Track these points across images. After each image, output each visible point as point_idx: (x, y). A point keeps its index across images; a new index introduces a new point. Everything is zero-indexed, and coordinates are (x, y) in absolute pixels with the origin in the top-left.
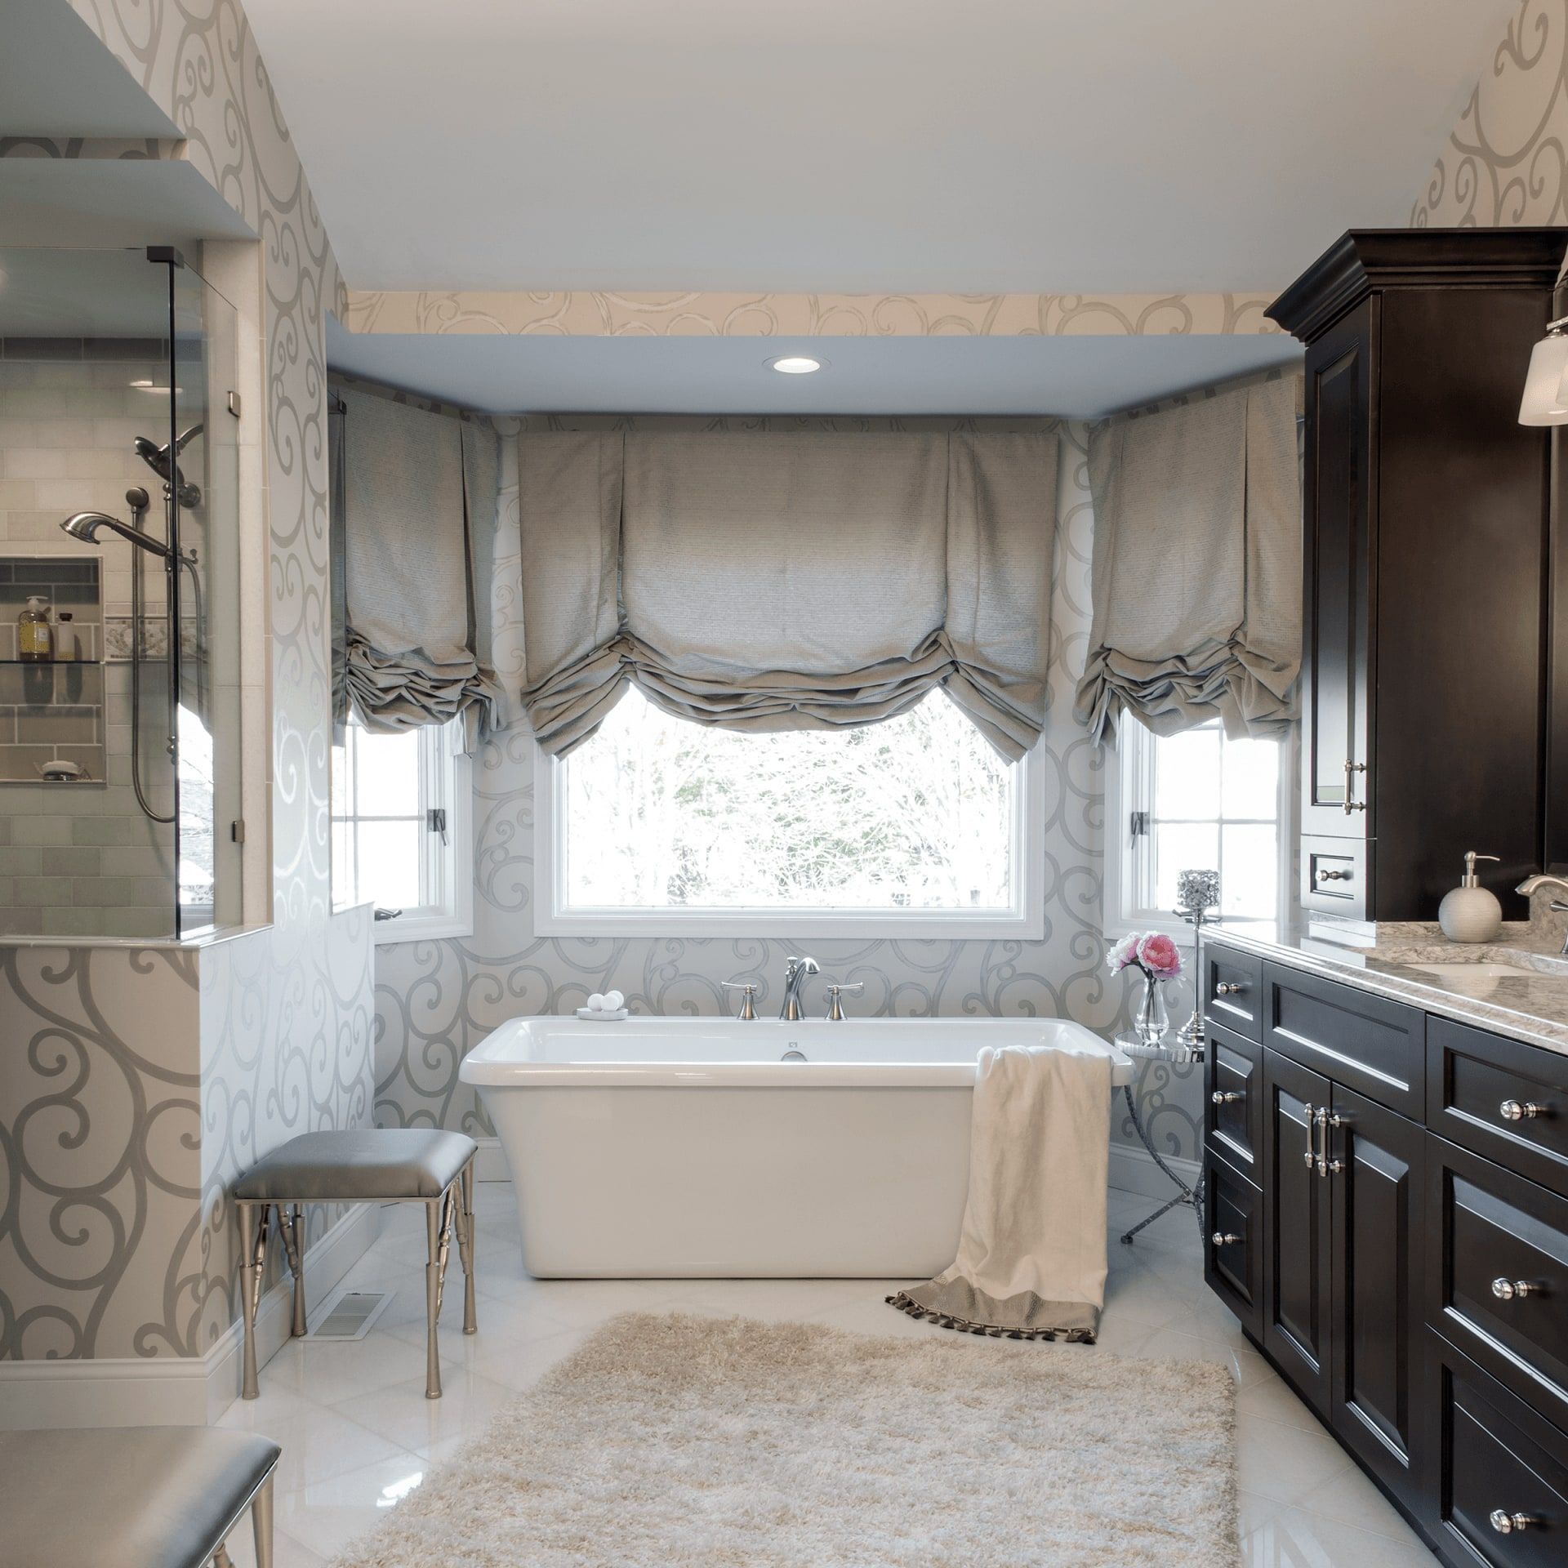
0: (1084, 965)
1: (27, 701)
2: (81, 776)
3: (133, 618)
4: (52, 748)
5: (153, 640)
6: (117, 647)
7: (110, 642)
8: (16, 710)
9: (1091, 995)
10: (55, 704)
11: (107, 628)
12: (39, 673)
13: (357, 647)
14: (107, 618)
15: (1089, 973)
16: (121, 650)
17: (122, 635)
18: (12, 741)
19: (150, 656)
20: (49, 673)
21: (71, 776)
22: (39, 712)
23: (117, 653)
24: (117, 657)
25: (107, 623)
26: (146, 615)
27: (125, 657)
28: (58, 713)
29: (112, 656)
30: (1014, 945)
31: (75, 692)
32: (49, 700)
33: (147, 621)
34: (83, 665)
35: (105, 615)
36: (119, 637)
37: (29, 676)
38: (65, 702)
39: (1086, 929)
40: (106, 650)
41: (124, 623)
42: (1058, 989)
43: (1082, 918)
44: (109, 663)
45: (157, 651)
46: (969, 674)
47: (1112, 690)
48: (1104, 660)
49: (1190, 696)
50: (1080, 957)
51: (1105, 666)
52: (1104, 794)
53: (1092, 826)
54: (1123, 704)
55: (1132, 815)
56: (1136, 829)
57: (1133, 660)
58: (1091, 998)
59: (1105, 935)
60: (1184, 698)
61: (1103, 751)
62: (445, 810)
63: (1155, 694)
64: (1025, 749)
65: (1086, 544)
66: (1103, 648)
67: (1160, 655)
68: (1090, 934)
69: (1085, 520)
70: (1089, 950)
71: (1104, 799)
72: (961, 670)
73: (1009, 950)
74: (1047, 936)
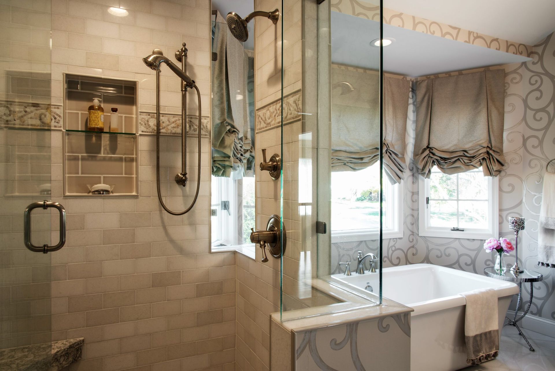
0: (411, 244)
1: (87, 153)
2: (112, 192)
3: (156, 113)
4: (100, 177)
5: (164, 125)
6: (145, 127)
7: (142, 125)
8: (80, 157)
9: (413, 253)
10: (102, 155)
11: (140, 117)
12: (94, 138)
13: (235, 134)
14: (140, 112)
15: (413, 247)
16: (147, 128)
17: (148, 121)
18: (78, 173)
19: (162, 133)
20: (99, 138)
21: (107, 191)
22: (94, 158)
23: (145, 130)
24: (145, 132)
25: (140, 115)
26: (161, 112)
27: (149, 132)
28: (104, 159)
29: (143, 132)
30: (395, 239)
31: (113, 149)
32: (99, 152)
33: (161, 115)
34: (118, 135)
35: (139, 111)
36: (146, 122)
37: (88, 139)
38: (108, 154)
39: (412, 233)
40: (139, 128)
41: (149, 115)
42: (406, 252)
43: (410, 229)
44: (141, 135)
45: (166, 130)
46: (391, 154)
47: (433, 160)
48: (429, 151)
49: (466, 163)
50: (411, 242)
51: (430, 153)
52: (418, 192)
53: (413, 201)
54: (435, 164)
55: (427, 198)
56: (428, 202)
57: (440, 151)
58: (413, 255)
59: (420, 235)
60: (463, 163)
61: (417, 179)
62: (229, 201)
63: (451, 162)
64: (400, 178)
65: (411, 115)
66: (428, 147)
67: (453, 150)
68: (413, 235)
69: (411, 108)
70: (413, 240)
71: (418, 193)
72: (388, 153)
73: (394, 241)
74: (404, 236)
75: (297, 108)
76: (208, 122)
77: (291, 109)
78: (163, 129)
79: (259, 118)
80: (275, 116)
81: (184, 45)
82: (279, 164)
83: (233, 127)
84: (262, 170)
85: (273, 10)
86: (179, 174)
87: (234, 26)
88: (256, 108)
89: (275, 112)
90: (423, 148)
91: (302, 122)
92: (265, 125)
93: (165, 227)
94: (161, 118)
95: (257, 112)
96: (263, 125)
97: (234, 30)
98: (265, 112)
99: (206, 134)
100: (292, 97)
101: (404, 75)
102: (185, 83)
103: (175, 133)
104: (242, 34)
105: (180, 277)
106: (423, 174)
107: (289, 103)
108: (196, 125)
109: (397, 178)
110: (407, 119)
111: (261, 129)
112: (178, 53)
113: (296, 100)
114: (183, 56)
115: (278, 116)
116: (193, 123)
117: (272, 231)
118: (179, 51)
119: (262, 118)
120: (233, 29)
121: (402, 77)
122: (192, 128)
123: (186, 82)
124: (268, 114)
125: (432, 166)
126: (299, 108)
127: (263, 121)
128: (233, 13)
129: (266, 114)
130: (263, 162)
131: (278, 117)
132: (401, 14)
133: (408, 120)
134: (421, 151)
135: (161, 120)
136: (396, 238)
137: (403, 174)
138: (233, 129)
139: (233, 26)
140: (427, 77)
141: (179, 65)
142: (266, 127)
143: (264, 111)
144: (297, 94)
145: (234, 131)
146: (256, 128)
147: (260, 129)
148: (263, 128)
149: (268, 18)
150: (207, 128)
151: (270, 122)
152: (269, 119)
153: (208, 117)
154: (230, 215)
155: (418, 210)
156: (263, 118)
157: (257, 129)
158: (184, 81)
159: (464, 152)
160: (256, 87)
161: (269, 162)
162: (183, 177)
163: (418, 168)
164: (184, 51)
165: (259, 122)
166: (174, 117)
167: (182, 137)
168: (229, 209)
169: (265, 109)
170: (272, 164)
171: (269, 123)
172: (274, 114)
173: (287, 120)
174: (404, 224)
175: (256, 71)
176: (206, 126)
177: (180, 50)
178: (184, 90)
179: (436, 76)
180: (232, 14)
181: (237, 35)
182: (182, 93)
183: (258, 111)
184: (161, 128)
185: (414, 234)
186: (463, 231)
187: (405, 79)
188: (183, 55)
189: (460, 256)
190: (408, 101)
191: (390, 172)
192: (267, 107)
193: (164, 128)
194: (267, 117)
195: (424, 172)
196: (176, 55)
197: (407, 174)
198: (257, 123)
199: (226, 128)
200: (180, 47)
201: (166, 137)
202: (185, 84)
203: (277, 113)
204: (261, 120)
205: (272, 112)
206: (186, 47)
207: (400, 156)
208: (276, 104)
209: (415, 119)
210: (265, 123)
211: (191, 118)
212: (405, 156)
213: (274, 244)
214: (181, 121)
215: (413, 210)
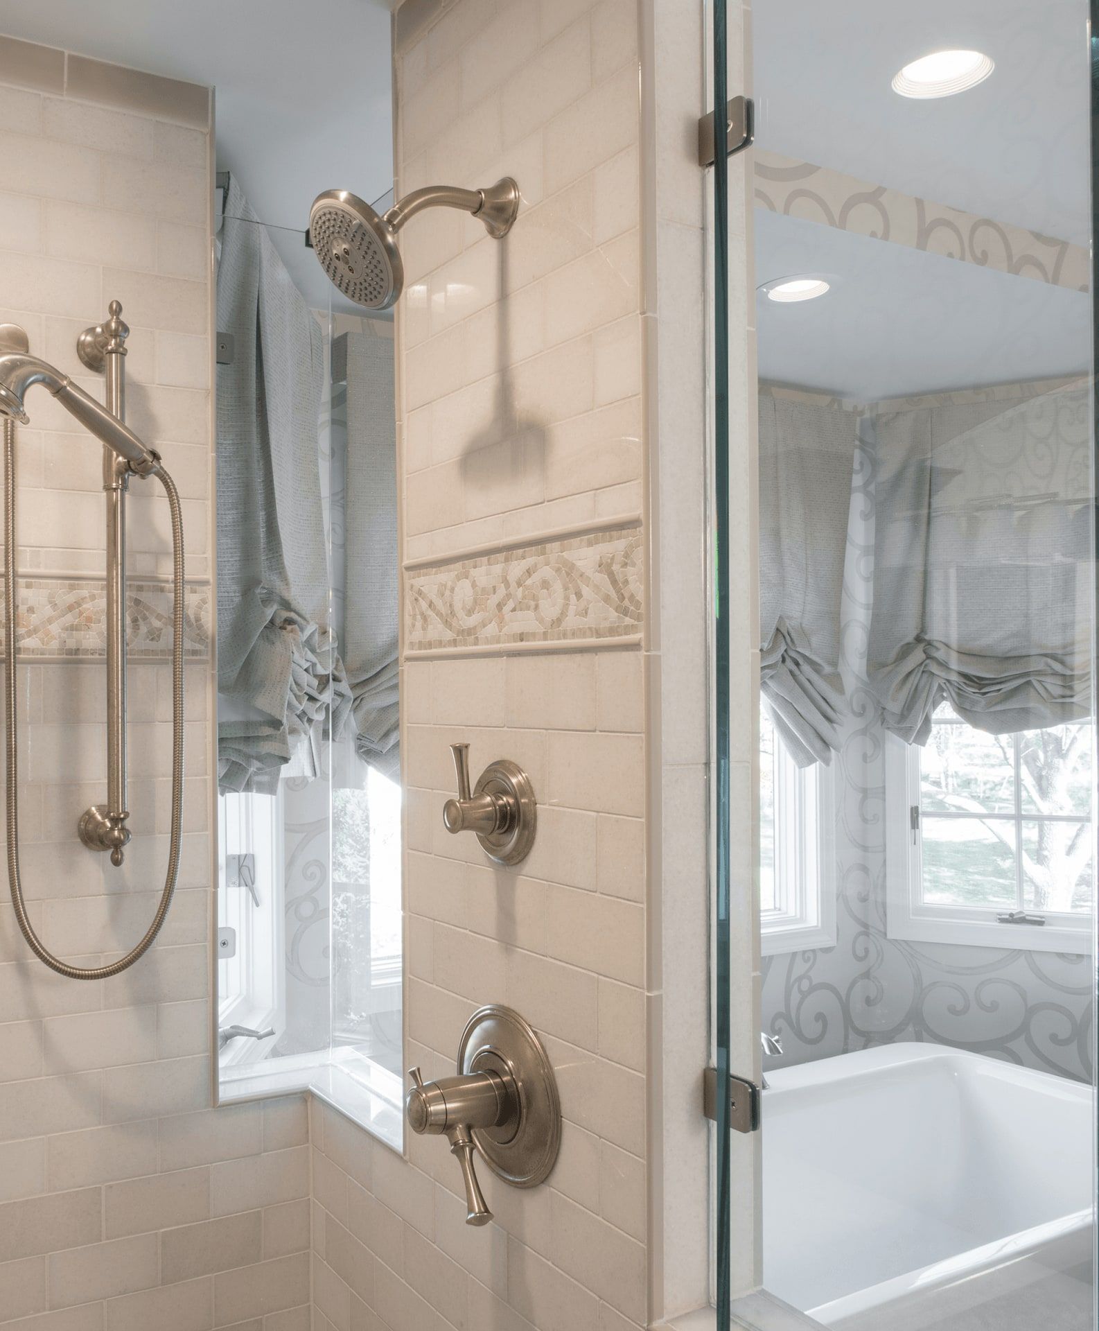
0: (862, 968)
5: (34, 619)
13: (292, 630)
15: (867, 975)
19: (27, 650)
26: (22, 570)
30: (810, 955)
39: (863, 929)
42: (843, 993)
43: (859, 916)
45: (42, 640)
46: (797, 664)
47: (939, 684)
48: (925, 652)
49: (1055, 696)
50: (860, 959)
51: (927, 658)
52: (884, 787)
53: (865, 820)
54: (944, 698)
55: (912, 809)
56: (915, 824)
57: (964, 653)
58: (868, 1001)
59: (890, 936)
60: (1045, 697)
61: (878, 744)
62: (253, 855)
63: (1001, 692)
64: (826, 744)
65: (859, 531)
66: (919, 639)
67: (1010, 651)
68: (867, 934)
69: (858, 503)
70: (867, 951)
71: (884, 793)
72: (788, 661)
73: (806, 961)
74: (837, 942)
75: (618, 592)
76: (204, 601)
77: (586, 591)
78: (29, 637)
79: (416, 600)
80: (500, 606)
81: (116, 310)
82: (525, 803)
83: (286, 605)
84: (453, 830)
85: (489, 182)
86: (93, 809)
87: (344, 246)
88: (405, 558)
89: (502, 591)
90: (902, 643)
91: (648, 658)
92: (449, 635)
93: (41, 1021)
94: (23, 592)
95: (406, 574)
96: (437, 630)
97: (341, 266)
98: (449, 584)
99: (198, 647)
100: (590, 544)
101: (835, 395)
102: (120, 459)
103: (77, 651)
104: (378, 279)
105: (99, 1212)
106: (905, 733)
107: (573, 565)
108: (159, 617)
109: (819, 744)
110: (848, 544)
111: (430, 645)
112: (89, 339)
113: (612, 559)
114: (111, 352)
115: (514, 610)
116: (148, 608)
117: (494, 1073)
118: (91, 331)
119: (431, 605)
120: (338, 258)
121: (828, 399)
122: (144, 629)
123: (125, 457)
124: (464, 593)
125: (935, 705)
126: (627, 595)
127: (439, 614)
128: (343, 195)
129: (452, 590)
130: (455, 795)
131: (518, 613)
132: (880, 191)
133: (849, 547)
134: (893, 654)
135: (20, 601)
136: (814, 951)
137: (834, 729)
138: (285, 614)
139: (339, 248)
140: (914, 398)
141: (92, 386)
142: (454, 643)
143: (445, 576)
144: (614, 533)
145: (289, 621)
146: (406, 638)
147: (421, 645)
148: (440, 644)
149: (474, 213)
150: (200, 627)
151: (475, 628)
152: (470, 613)
153: (204, 583)
154: (257, 905)
155: (885, 851)
156: (439, 603)
157: (407, 642)
158: (114, 453)
159: (1049, 661)
160: (405, 476)
161: (481, 796)
162: (112, 829)
163: (884, 709)
164: (115, 334)
165: (419, 617)
166: (72, 588)
167: (109, 663)
168: (253, 883)
169: (450, 571)
170: (494, 804)
171: (470, 631)
172: (494, 600)
173: (565, 636)
174: (837, 899)
175: (405, 416)
176: (198, 620)
177: (99, 330)
178: (114, 485)
179: (945, 394)
180: (336, 198)
181: (352, 284)
182: (109, 499)
183: (412, 573)
184: (21, 631)
185: (872, 930)
186: (1041, 923)
187: (836, 406)
188: (110, 348)
189: (1031, 1011)
190: (850, 480)
191: (797, 725)
192: (458, 565)
193: (35, 631)
194: (458, 606)
195: (906, 724)
196: (80, 346)
197: (846, 731)
198: (408, 620)
199: (263, 612)
200: (100, 317)
201: (42, 666)
202: (119, 463)
203: (509, 596)
204: (430, 612)
205: (483, 589)
206: (122, 317)
207: (827, 669)
208: (507, 560)
209: (872, 542)
210: (447, 623)
211: (140, 589)
212: (842, 669)
213: (505, 1132)
214: (103, 603)
215: (865, 848)
